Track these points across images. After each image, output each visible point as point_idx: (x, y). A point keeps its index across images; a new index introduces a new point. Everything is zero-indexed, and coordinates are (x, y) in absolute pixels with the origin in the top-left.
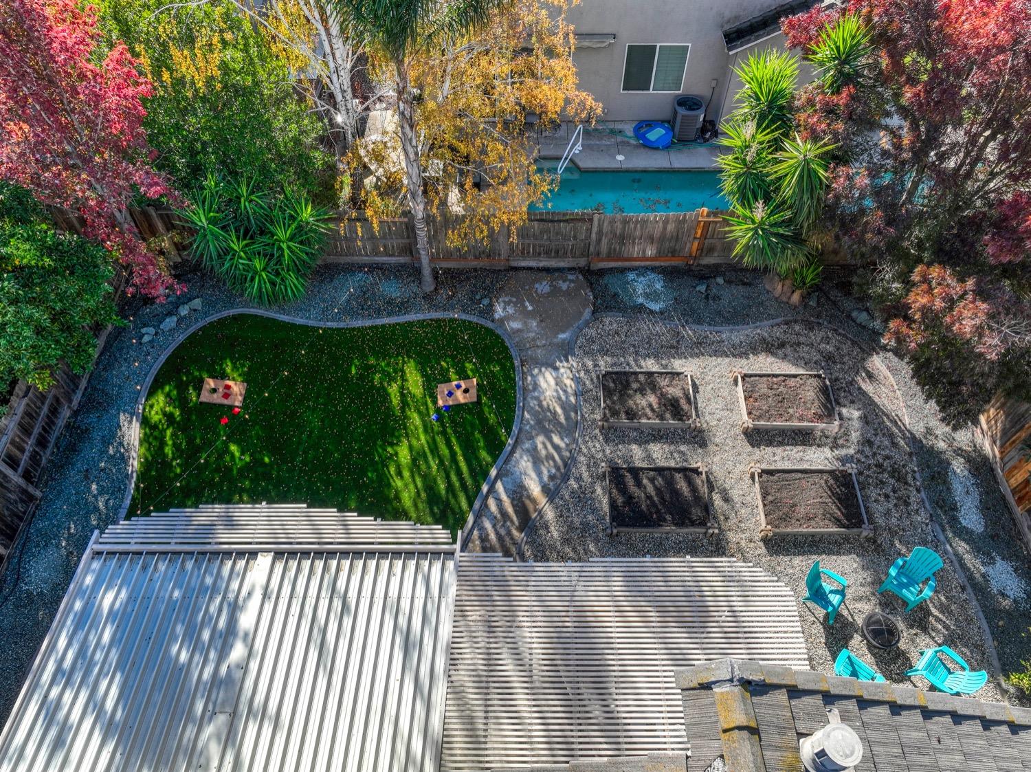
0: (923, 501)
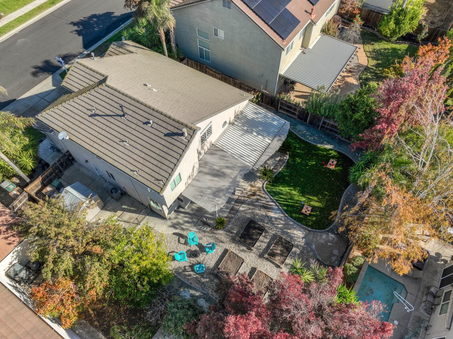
0: (213, 296)
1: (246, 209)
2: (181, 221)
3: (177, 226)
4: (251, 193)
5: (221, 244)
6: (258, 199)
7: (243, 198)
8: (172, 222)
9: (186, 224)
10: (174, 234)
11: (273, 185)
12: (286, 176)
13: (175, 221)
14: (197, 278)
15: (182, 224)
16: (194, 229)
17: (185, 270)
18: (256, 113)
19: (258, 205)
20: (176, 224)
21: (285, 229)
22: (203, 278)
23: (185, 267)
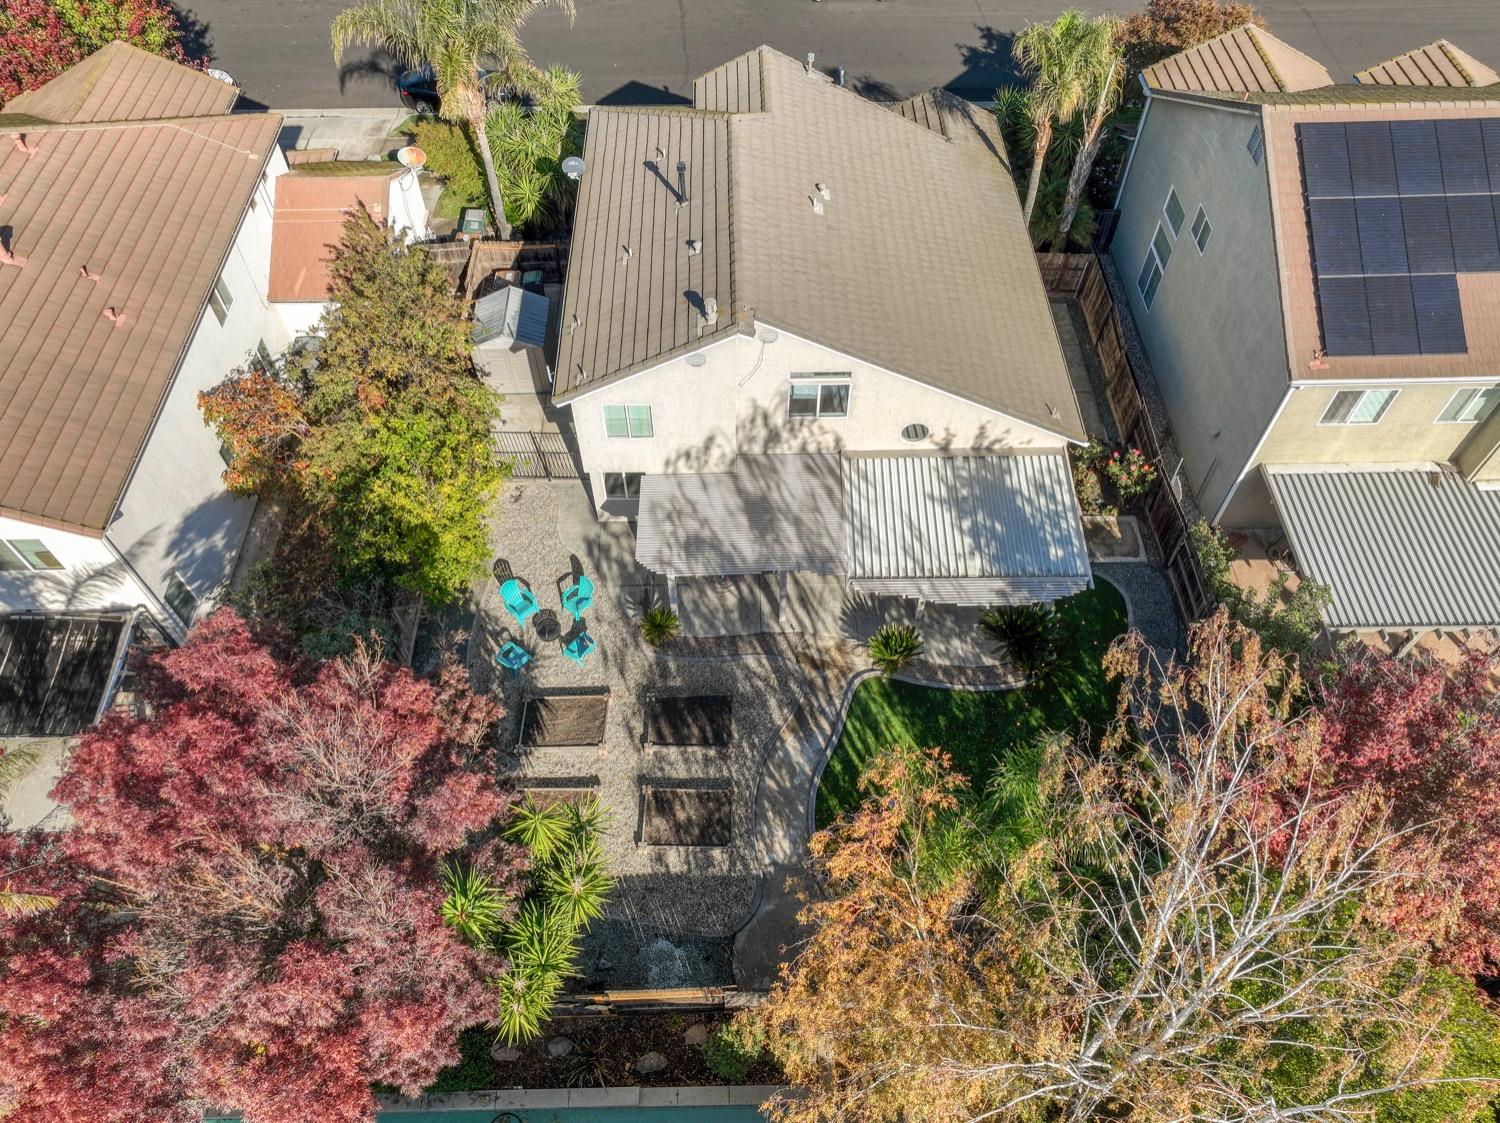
1: (759, 670)
2: (614, 552)
3: (596, 552)
4: (816, 656)
5: (614, 670)
6: (811, 684)
7: (784, 645)
8: (599, 536)
9: (615, 567)
10: (574, 559)
11: (886, 696)
12: (947, 713)
13: (605, 539)
14: (493, 670)
15: (608, 559)
16: (613, 590)
17: (496, 635)
18: (1040, 488)
19: (793, 693)
20: (600, 547)
21: (770, 802)
22: (501, 684)
23: (505, 629)
